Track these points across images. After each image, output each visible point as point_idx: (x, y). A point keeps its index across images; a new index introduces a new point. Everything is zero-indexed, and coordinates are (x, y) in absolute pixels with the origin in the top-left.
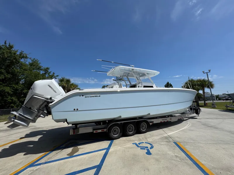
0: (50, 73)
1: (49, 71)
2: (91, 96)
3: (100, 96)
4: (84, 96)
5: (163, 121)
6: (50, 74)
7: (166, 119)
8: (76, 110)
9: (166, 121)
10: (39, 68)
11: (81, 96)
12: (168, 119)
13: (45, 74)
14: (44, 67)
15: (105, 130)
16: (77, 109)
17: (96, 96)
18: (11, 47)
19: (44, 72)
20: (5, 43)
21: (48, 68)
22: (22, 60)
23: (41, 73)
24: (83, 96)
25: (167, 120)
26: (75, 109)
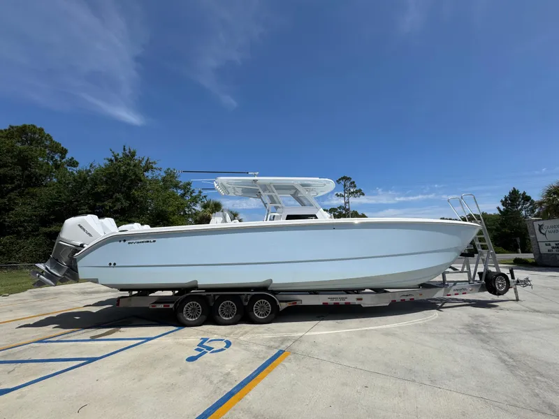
0: (193, 192)
1: (192, 188)
2: (140, 241)
3: (154, 241)
4: (127, 242)
5: (331, 302)
6: (194, 195)
7: (343, 299)
8: (112, 265)
9: (342, 302)
10: (176, 186)
11: (122, 242)
12: (352, 299)
13: (185, 194)
14: (183, 182)
15: (171, 306)
16: (115, 264)
17: (148, 242)
18: (133, 154)
19: (182, 192)
20: (124, 149)
21: (189, 184)
22: (149, 175)
23: (179, 194)
24: (125, 241)
25: (347, 301)
26: (110, 264)
